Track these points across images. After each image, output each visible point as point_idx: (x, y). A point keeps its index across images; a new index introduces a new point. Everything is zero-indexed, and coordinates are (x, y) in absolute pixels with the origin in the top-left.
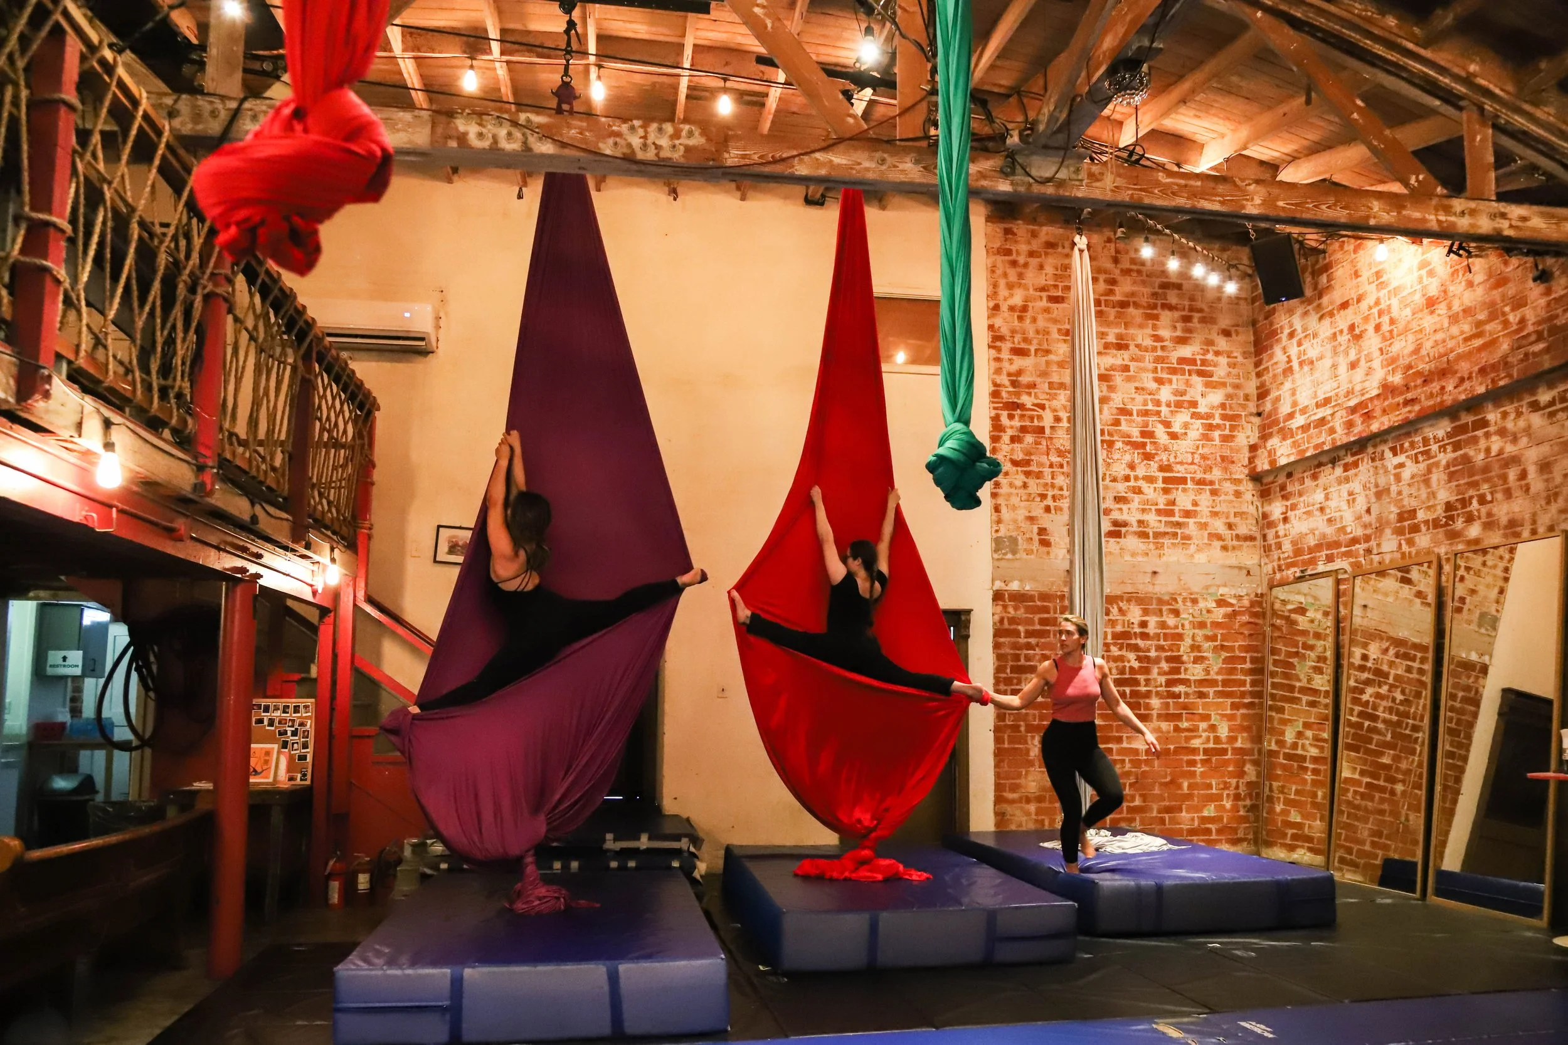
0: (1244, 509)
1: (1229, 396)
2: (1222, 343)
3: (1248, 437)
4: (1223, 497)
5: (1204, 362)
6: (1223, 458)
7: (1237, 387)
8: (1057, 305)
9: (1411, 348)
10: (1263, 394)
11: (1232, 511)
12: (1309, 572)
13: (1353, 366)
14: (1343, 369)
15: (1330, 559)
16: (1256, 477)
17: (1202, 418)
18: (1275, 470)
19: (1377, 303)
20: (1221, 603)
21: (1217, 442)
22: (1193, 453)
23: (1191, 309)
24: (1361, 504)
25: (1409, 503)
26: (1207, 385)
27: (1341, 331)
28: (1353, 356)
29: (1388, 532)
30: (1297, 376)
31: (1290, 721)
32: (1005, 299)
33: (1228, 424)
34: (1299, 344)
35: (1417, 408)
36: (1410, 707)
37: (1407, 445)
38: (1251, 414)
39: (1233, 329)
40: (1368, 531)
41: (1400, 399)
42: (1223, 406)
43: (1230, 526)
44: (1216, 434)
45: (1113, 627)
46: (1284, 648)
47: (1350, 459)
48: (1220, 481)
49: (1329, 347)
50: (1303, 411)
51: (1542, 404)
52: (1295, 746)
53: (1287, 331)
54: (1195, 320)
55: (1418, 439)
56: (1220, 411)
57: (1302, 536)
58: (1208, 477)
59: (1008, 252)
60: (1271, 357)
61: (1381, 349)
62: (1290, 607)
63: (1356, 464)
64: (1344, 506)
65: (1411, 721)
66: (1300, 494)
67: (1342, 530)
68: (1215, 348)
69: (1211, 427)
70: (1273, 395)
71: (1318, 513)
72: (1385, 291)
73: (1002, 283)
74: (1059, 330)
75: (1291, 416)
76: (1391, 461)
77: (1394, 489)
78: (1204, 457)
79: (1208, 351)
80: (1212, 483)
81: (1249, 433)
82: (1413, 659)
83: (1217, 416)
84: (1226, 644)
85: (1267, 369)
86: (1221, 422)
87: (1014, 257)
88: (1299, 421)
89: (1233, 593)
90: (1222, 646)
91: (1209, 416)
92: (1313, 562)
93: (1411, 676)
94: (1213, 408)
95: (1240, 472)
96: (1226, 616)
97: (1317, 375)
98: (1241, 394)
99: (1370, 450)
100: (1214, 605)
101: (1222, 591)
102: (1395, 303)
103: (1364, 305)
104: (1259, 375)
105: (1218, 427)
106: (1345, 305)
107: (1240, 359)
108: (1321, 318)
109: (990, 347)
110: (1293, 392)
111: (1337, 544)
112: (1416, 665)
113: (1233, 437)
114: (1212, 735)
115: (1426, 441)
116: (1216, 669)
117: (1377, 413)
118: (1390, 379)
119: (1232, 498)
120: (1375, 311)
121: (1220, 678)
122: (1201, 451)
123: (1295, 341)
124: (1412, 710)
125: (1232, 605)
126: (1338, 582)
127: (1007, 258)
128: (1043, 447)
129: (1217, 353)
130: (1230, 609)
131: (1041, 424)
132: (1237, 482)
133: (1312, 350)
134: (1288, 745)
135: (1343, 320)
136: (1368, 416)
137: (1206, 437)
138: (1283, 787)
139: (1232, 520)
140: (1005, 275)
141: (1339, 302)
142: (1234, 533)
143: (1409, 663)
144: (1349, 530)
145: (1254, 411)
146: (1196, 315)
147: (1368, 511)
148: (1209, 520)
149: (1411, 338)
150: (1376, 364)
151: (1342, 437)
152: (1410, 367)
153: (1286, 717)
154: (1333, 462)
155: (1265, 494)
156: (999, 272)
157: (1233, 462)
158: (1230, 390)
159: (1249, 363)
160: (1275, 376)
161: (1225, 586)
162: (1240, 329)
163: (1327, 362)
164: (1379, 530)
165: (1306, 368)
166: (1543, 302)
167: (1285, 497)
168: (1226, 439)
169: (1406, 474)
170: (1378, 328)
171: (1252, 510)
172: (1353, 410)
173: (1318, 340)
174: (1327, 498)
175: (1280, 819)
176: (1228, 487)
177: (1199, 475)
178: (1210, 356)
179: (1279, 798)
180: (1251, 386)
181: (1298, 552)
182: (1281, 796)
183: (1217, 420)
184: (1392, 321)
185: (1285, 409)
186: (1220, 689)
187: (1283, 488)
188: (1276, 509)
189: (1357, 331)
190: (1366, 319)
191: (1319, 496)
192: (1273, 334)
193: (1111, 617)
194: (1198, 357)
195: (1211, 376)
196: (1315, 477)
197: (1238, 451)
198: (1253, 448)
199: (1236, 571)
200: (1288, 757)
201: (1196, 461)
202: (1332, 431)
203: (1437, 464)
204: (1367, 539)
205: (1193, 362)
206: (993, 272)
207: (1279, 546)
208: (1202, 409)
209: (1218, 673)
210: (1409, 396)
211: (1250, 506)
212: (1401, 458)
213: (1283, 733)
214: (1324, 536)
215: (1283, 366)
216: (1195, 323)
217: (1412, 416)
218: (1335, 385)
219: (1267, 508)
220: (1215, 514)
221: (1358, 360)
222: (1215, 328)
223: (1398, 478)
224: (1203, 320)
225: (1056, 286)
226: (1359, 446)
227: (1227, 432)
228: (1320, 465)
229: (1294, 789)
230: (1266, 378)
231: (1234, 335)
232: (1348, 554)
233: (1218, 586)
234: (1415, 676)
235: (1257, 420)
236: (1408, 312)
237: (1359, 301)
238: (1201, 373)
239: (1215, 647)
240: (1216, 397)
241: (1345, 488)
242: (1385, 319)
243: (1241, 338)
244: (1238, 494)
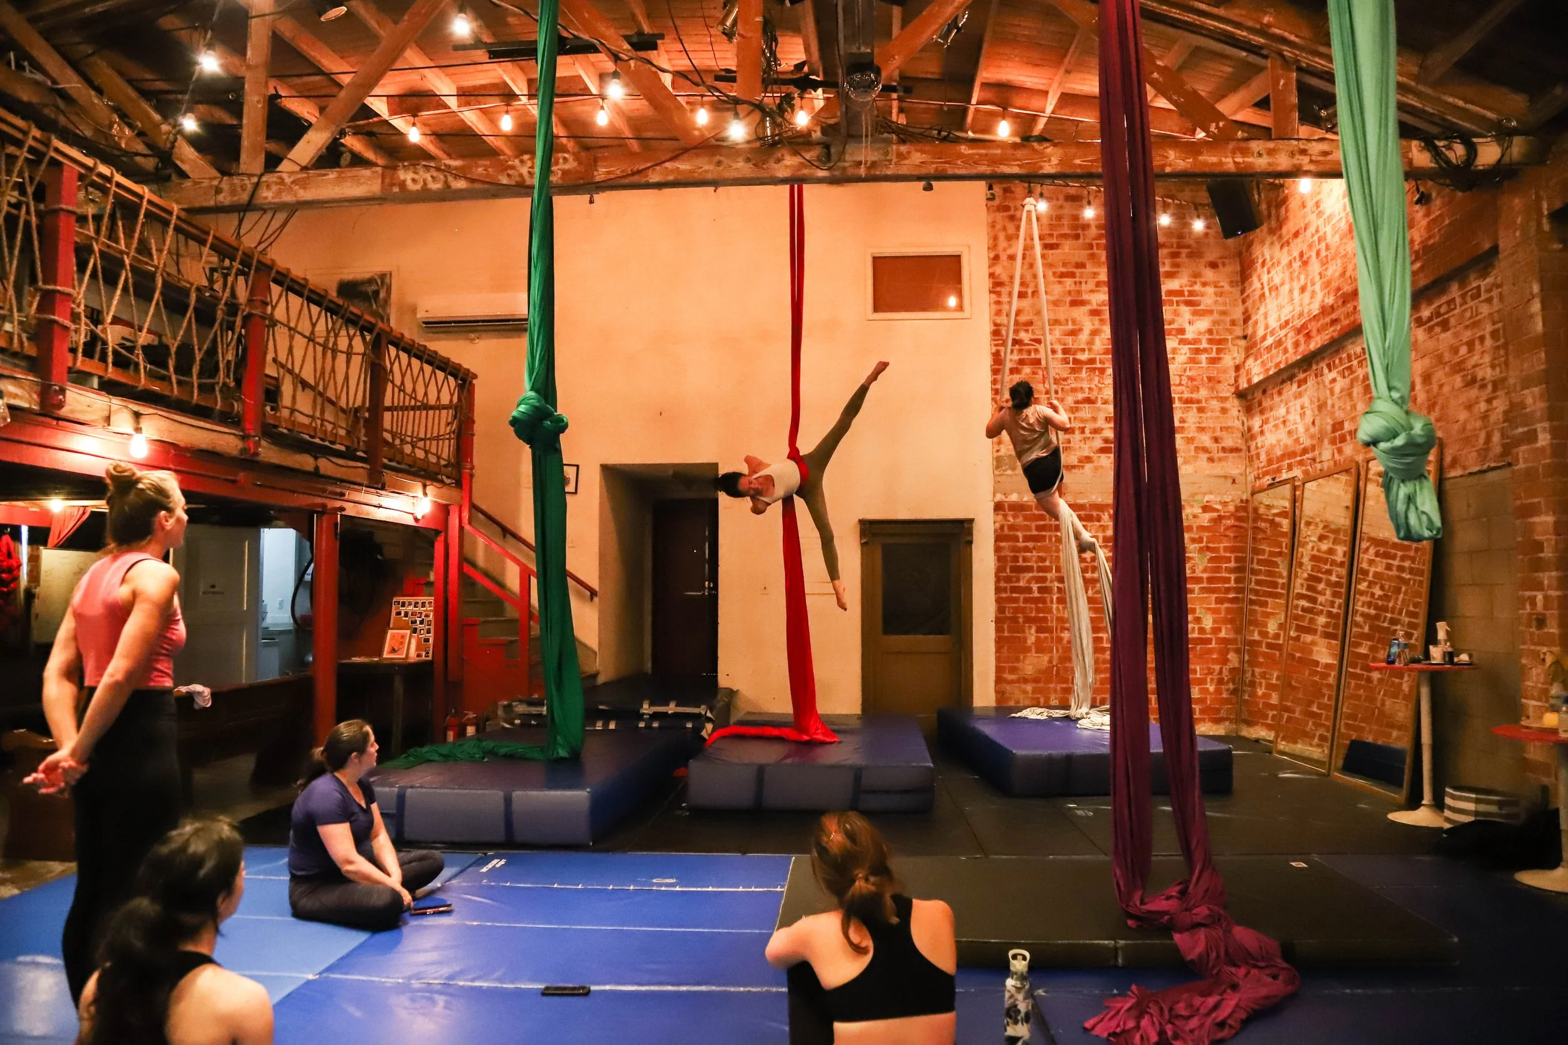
0: (1230, 424)
1: (1215, 323)
2: (1209, 274)
3: (1234, 359)
4: (1209, 414)
5: (1191, 293)
6: (1210, 379)
7: (1224, 313)
8: (1051, 252)
9: (1340, 270)
10: (1246, 320)
11: (1218, 426)
12: (1277, 480)
13: (1303, 289)
14: (1296, 293)
15: (1290, 468)
16: (1241, 395)
17: (1190, 343)
18: (1253, 388)
19: (1317, 231)
20: (1206, 509)
21: (1204, 364)
22: (1180, 376)
23: (1179, 246)
24: (1309, 416)
25: (1339, 415)
26: (1195, 313)
27: (1295, 259)
28: (1302, 282)
29: (1326, 441)
30: (1268, 301)
31: (1272, 614)
32: (1005, 250)
33: (1214, 347)
34: (1269, 272)
35: (1339, 327)
36: (1389, 601)
37: (1337, 361)
38: (1238, 338)
39: (1220, 261)
40: (1314, 442)
41: (1328, 320)
42: (1210, 331)
43: (1216, 440)
44: (1203, 357)
45: (1104, 531)
46: (1267, 549)
47: (1301, 376)
48: (1207, 400)
49: (1287, 273)
50: (1272, 333)
51: (1424, 319)
52: (1277, 636)
53: (1260, 261)
54: (1184, 255)
55: (1344, 355)
56: (1207, 336)
57: (1273, 447)
58: (1194, 396)
59: (1007, 209)
60: (1251, 284)
61: (1320, 274)
62: (1275, 511)
63: (1305, 381)
64: (1299, 420)
65: (1389, 615)
66: (1271, 410)
67: (1297, 440)
68: (1203, 280)
69: (1198, 351)
70: (1254, 318)
71: (1281, 426)
72: (1322, 220)
73: (1002, 236)
74: (1054, 273)
75: (1264, 338)
76: (1329, 376)
77: (1330, 402)
78: (1191, 379)
79: (1195, 283)
80: (1199, 401)
81: (1236, 355)
82: (1394, 557)
83: (1204, 341)
84: (1211, 545)
85: (1248, 296)
86: (1208, 346)
87: (1012, 212)
88: (1270, 340)
89: (1218, 499)
90: (1208, 548)
91: (1196, 341)
92: (1279, 470)
93: (1391, 573)
94: (1200, 333)
95: (1227, 391)
96: (1212, 520)
97: (1280, 299)
98: (1228, 319)
99: (1314, 367)
100: (1200, 510)
101: (1207, 498)
102: (1328, 230)
103: (1309, 233)
104: (1244, 302)
105: (1205, 350)
106: (1296, 235)
107: (1227, 288)
108: (1282, 247)
109: (990, 292)
110: (1266, 316)
111: (1292, 455)
112: (1396, 563)
113: (1220, 359)
114: (1196, 627)
115: (1349, 356)
116: (1201, 568)
117: (1314, 333)
118: (1326, 301)
119: (1218, 414)
120: (1316, 238)
121: (1205, 575)
122: (1188, 373)
123: (1265, 269)
124: (1391, 605)
125: (1217, 511)
126: (1295, 488)
127: (1005, 214)
128: (1040, 376)
129: (1204, 284)
130: (1215, 514)
131: (1038, 356)
132: (1223, 399)
133: (1278, 275)
134: (1270, 635)
135: (1297, 247)
136: (1308, 336)
137: (1192, 360)
138: (1265, 673)
139: (1218, 434)
140: (1004, 228)
141: (1293, 231)
142: (1220, 446)
143: (1390, 561)
144: (1301, 440)
145: (1240, 334)
146: (1184, 252)
147: (1313, 423)
148: (1196, 435)
149: (1339, 261)
150: (1317, 287)
151: (1293, 357)
152: (1339, 289)
153: (1269, 610)
154: (1291, 378)
155: (1249, 410)
156: (998, 227)
157: (1219, 382)
158: (1216, 316)
159: (1236, 291)
160: (1254, 302)
161: (1211, 493)
162: (1227, 261)
163: (1286, 288)
164: (1321, 440)
165: (1274, 294)
166: (1424, 222)
167: (1262, 412)
168: (1213, 361)
169: (1337, 388)
170: (1318, 254)
171: (1238, 424)
172: (1299, 331)
173: (1280, 267)
174: (1288, 412)
175: (1262, 701)
176: (1215, 404)
177: (1186, 395)
178: (1197, 287)
179: (1260, 684)
180: (1237, 313)
181: (1270, 462)
182: (1264, 682)
183: (1204, 345)
184: (1328, 248)
185: (1261, 332)
186: (1205, 585)
187: (1260, 404)
188: (1256, 423)
189: (1305, 258)
190: (1310, 246)
191: (1282, 411)
192: (1252, 263)
193: (1102, 523)
194: (1186, 289)
195: (1199, 305)
196: (1280, 393)
197: (1225, 371)
198: (1237, 368)
199: (1222, 480)
200: (1269, 646)
201: (1183, 382)
202: (1286, 351)
203: (1357, 378)
204: (1313, 448)
205: (1180, 293)
206: (993, 226)
207: (1258, 458)
208: (1189, 335)
209: (1204, 571)
210: (1334, 316)
211: (1236, 422)
212: (1334, 374)
213: (1266, 626)
214: (1286, 446)
215: (1258, 293)
216: (1183, 259)
217: (1335, 335)
218: (1291, 308)
219: (1250, 423)
220: (1201, 430)
221: (1306, 284)
222: (1203, 261)
223: (1332, 393)
224: (1190, 256)
225: (1051, 235)
226: (1308, 362)
227: (1214, 355)
228: (1283, 382)
229: (1275, 675)
230: (1249, 303)
231: (1221, 266)
232: (1301, 463)
233: (1205, 494)
234: (1394, 573)
235: (1243, 343)
236: (1337, 237)
237: (1305, 229)
238: (1188, 303)
239: (1201, 549)
240: (1203, 324)
241: (1299, 402)
242: (1323, 245)
243: (1229, 269)
244: (1224, 411)
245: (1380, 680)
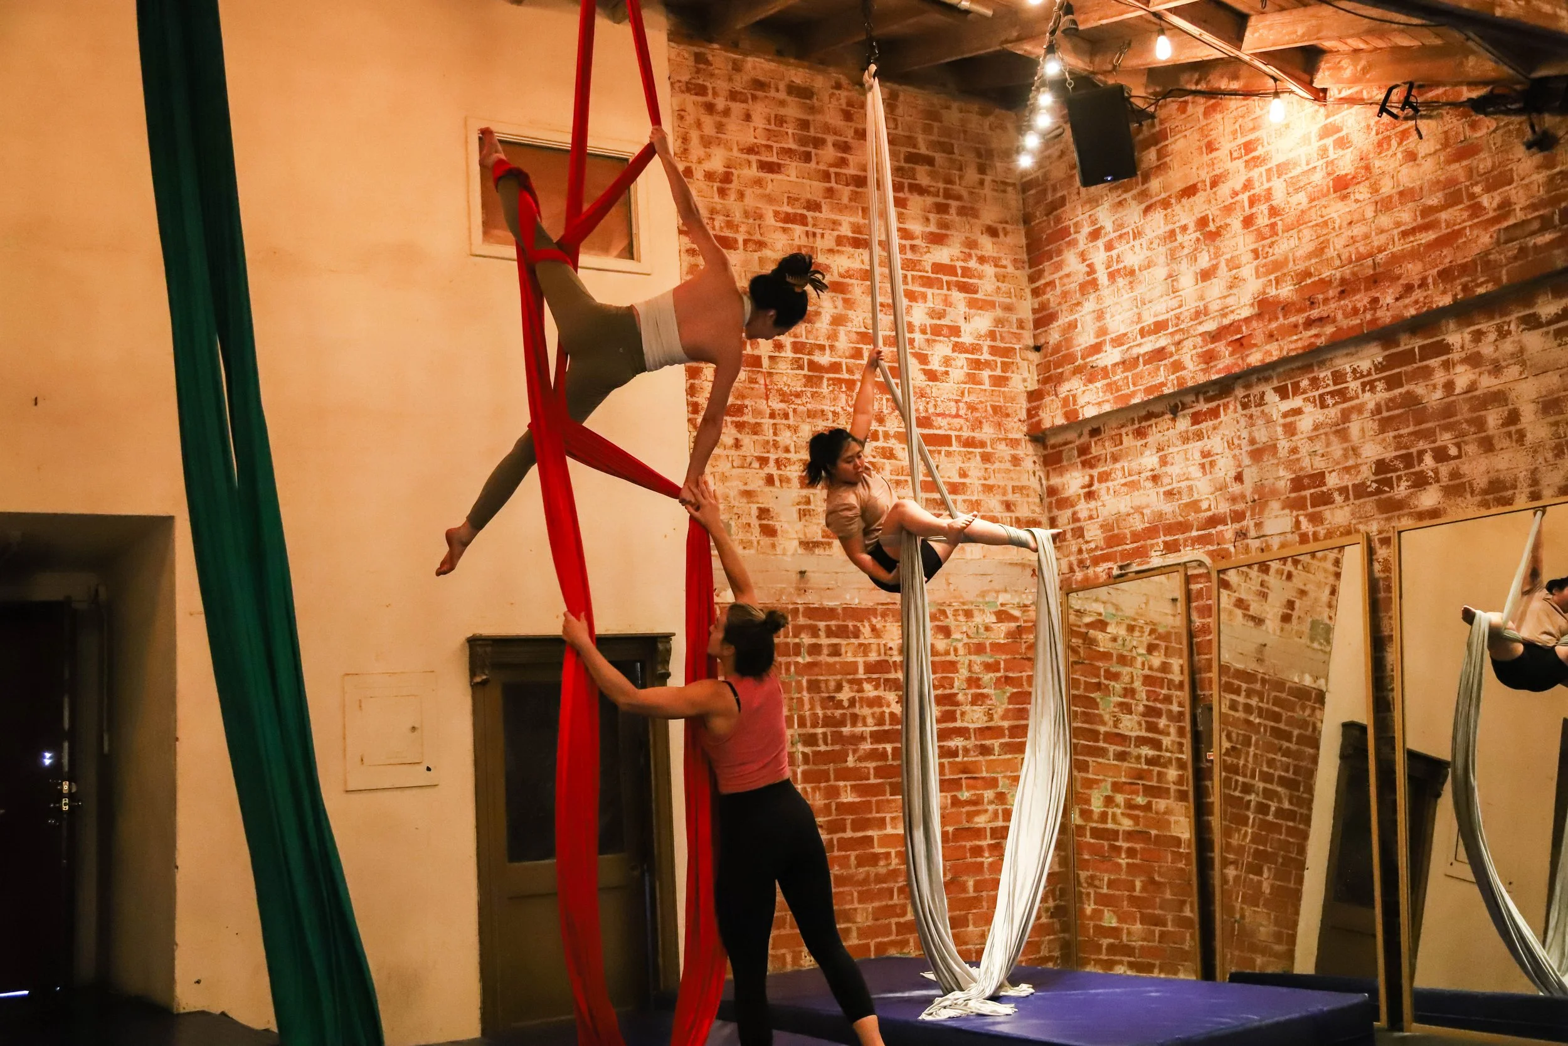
0: (1024, 482)
1: (999, 322)
2: (987, 246)
3: (1025, 380)
4: (997, 465)
5: (966, 272)
6: (996, 409)
7: (1008, 308)
8: (770, 176)
9: (1308, 247)
10: (1043, 319)
11: (1010, 484)
12: (1135, 567)
13: (1206, 275)
14: (1187, 281)
15: (1171, 548)
16: (1038, 436)
17: (966, 351)
18: (1074, 423)
19: (1248, 185)
20: (1002, 616)
21: (987, 386)
22: (957, 401)
23: (948, 195)
24: (1225, 467)
25: (1310, 464)
26: (972, 304)
27: (1184, 228)
28: (1204, 261)
29: (1275, 505)
30: (1106, 292)
31: (1096, 782)
32: (700, 162)
33: (999, 360)
34: (1109, 247)
35: (1329, 329)
36: (1239, 758)
37: (1304, 383)
38: (1027, 348)
39: (1000, 226)
40: (1240, 506)
41: (1300, 319)
42: (992, 335)
43: (1008, 506)
44: (985, 374)
45: (865, 654)
46: (1082, 678)
47: (1203, 406)
48: (993, 441)
49: (1162, 250)
50: (1118, 341)
51: (1544, 319)
52: (1104, 817)
53: (1086, 230)
54: (953, 211)
55: (1325, 374)
56: (989, 342)
57: (1120, 518)
58: (978, 435)
59: (701, 90)
60: (1059, 266)
61: (1255, 252)
62: (1087, 620)
63: (1214, 413)
64: (1195, 472)
65: (1240, 779)
66: (1115, 459)
67: (1194, 505)
68: (979, 253)
69: (978, 364)
70: (1063, 320)
71: (1149, 484)
72: (1263, 169)
73: (694, 135)
74: (776, 214)
75: (1096, 349)
76: (1277, 406)
77: (1284, 445)
78: (972, 408)
79: (970, 255)
80: (982, 444)
81: (1026, 375)
82: (1237, 691)
83: (985, 349)
84: (1011, 675)
85: (1051, 284)
86: (990, 358)
87: (709, 98)
88: (1110, 356)
89: (1016, 601)
90: (1007, 678)
91: (975, 349)
92: (1142, 553)
93: (1237, 715)
94: (979, 337)
95: (1018, 431)
96: (1010, 634)
97: (1140, 290)
98: (1014, 318)
99: (1240, 392)
100: (993, 619)
101: (1003, 598)
102: (1279, 187)
103: (1224, 190)
104: (1036, 293)
105: (987, 364)
106: (1190, 191)
107: (1010, 269)
108: (1147, 210)
109: (680, 232)
110: (1100, 315)
111: (1184, 527)
112: (1241, 699)
113: (1007, 379)
114: (1000, 808)
115: (1338, 377)
116: (1000, 711)
117: (1259, 337)
118: (1272, 292)
119: (1008, 465)
120: (1244, 197)
121: (1006, 724)
122: (966, 399)
123: (1100, 243)
124: (1242, 762)
125: (1014, 619)
126: (1188, 580)
127: (700, 99)
128: (760, 387)
129: (982, 260)
130: (1013, 625)
131: (756, 352)
132: (1014, 443)
133: (1132, 255)
134: (1096, 817)
135: (1186, 214)
136: (1241, 345)
137: (972, 379)
138: (1092, 877)
139: (1010, 497)
140: (699, 125)
141: (1180, 186)
142: (1013, 515)
143: (1234, 697)
144: (1204, 505)
145: (1031, 342)
146: (954, 204)
147: (1239, 478)
148: (981, 497)
149: (1307, 233)
150: (1247, 271)
151: (1194, 373)
152: (1307, 274)
153: (1091, 776)
154: (1175, 411)
155: (1052, 460)
156: (690, 119)
157: (1008, 415)
158: (999, 313)
159: (1022, 275)
160: (1065, 295)
161: (1006, 591)
162: (1009, 227)
163: (1160, 272)
164: (1260, 501)
165: (1121, 282)
166: (1540, 177)
167: (1088, 464)
168: (999, 381)
169: (1305, 424)
170: (1248, 222)
171: (1034, 483)
172: (1215, 336)
173: (1144, 241)
174: (1164, 462)
175: (1092, 924)
176: (1003, 451)
177: (966, 434)
178: (973, 264)
179: (1088, 894)
180: (1026, 308)
181: (1113, 540)
182: (1092, 891)
183: (985, 356)
184: (1274, 211)
185: (1084, 338)
186: (1006, 740)
187: (1084, 450)
188: (1073, 481)
189: (1212, 227)
190: (1228, 209)
191: (1150, 460)
192: (1063, 234)
193: (862, 641)
194: (959, 264)
195: (976, 292)
196: (1140, 434)
197: (1013, 399)
198: (1035, 396)
199: (1018, 570)
200: (1096, 833)
201: (962, 412)
202: (1178, 366)
203: (1360, 409)
204: (1238, 516)
205: (950, 270)
206: (681, 118)
207: (1079, 533)
208: (966, 339)
209: (1003, 718)
210: (1315, 313)
211: (1032, 478)
212: (1296, 402)
213: (1088, 801)
214: (1161, 515)
215: (1081, 278)
216: (953, 216)
217: (1321, 342)
218: (1174, 303)
219: (1055, 481)
220: (988, 489)
221: (1215, 268)
222: (978, 224)
223: (1290, 430)
224: (962, 212)
225: (769, 147)
226: (1221, 387)
227: (998, 372)
228: (1150, 416)
229: (1106, 879)
230: (1051, 297)
231: (1001, 235)
232: (1202, 540)
233: (997, 592)
234: (1240, 714)
235: (1035, 357)
236: (1302, 198)
237: (1214, 184)
238: (964, 288)
239: (998, 679)
240: (983, 322)
241: (1195, 448)
242: (1264, 208)
243: (1010, 240)
244: (1016, 461)
245: (1237, 878)
